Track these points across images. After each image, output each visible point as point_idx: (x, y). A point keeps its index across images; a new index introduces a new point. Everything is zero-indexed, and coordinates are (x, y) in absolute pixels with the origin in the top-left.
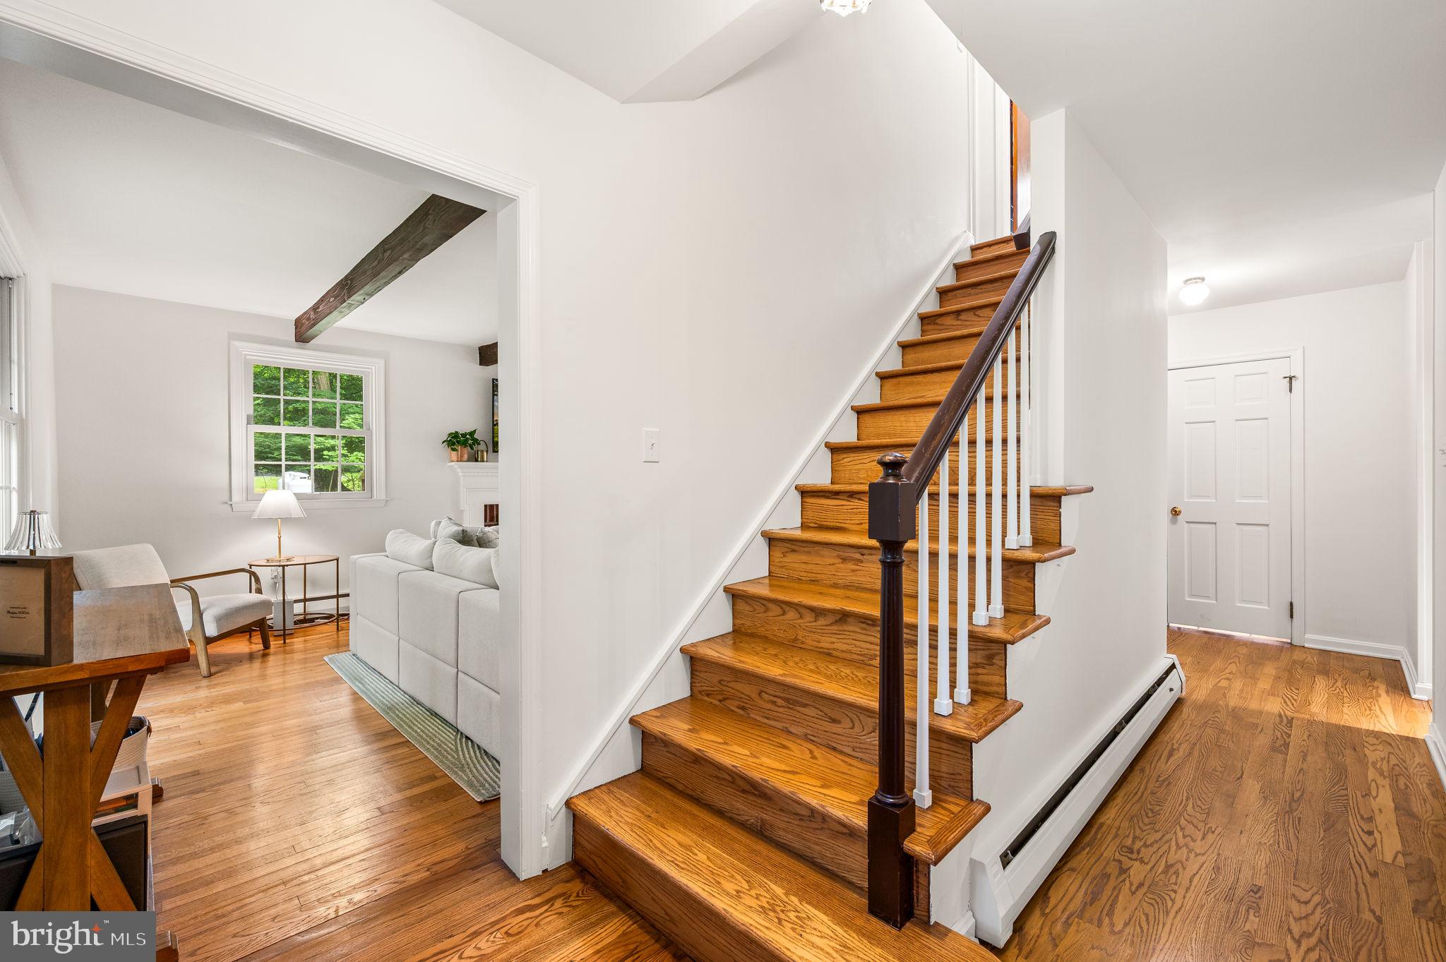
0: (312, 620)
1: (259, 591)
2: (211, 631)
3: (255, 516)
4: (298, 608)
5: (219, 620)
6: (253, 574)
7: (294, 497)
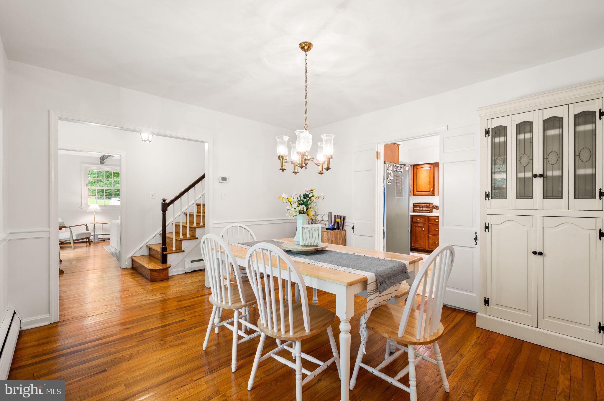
0: (104, 240)
1: (88, 230)
2: (75, 238)
3: (88, 211)
4: (100, 237)
5: (77, 236)
6: (86, 226)
7: (98, 206)
